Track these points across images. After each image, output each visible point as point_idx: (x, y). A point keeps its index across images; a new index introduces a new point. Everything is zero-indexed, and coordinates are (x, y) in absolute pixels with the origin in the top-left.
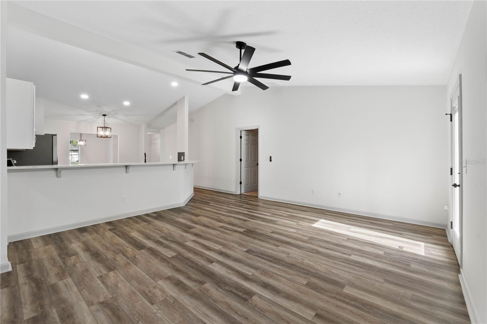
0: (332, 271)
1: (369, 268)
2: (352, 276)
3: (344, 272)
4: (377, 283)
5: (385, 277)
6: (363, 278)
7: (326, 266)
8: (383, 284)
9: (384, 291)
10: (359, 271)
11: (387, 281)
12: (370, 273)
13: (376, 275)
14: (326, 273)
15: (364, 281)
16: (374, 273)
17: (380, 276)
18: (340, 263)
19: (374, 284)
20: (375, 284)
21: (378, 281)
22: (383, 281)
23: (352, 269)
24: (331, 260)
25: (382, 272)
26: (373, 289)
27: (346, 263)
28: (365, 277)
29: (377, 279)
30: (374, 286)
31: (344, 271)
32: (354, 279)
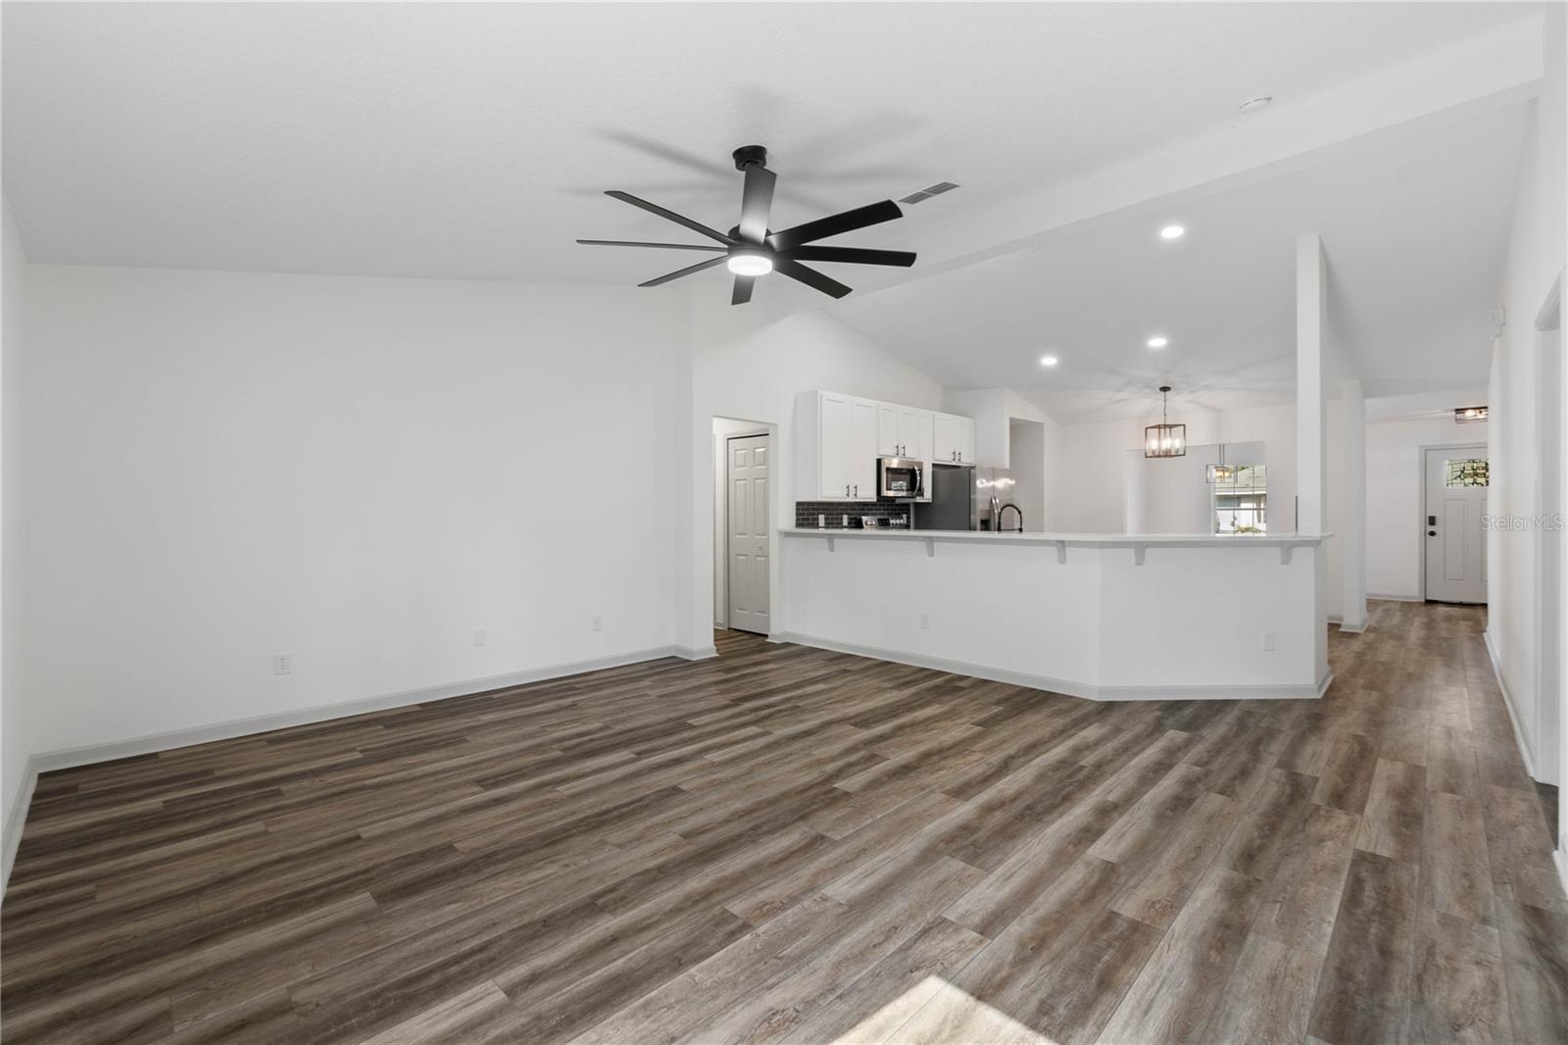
0: (459, 904)
1: (382, 1004)
2: (397, 936)
3: (429, 925)
4: (307, 976)
5: (300, 1015)
6: (361, 955)
7: (493, 901)
8: (289, 988)
9: (269, 971)
10: (398, 963)
11: (284, 1008)
12: (360, 989)
13: (336, 998)
14: (461, 888)
15: (347, 951)
16: (350, 998)
17: (318, 1005)
18: (486, 938)
19: (313, 967)
20: (310, 968)
21: (309, 983)
22: (299, 996)
23: (428, 953)
24: (516, 923)
25: (328, 1028)
26: (305, 952)
27: (473, 952)
28: (359, 964)
29: (319, 989)
30: (309, 961)
31: (435, 930)
32: (382, 932)
